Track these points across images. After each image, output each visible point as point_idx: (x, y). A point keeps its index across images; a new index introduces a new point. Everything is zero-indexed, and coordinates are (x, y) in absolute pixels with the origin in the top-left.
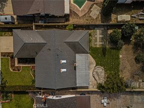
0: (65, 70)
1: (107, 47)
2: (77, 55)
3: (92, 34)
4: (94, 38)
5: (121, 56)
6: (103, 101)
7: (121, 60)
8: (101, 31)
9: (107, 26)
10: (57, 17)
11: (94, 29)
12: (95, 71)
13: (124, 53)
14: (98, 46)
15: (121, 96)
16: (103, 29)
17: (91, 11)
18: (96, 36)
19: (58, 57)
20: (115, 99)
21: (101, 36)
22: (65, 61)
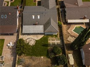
0: (34, 18)
1: (49, 48)
2: (43, 26)
3: (57, 38)
4: (54, 39)
5: (42, 57)
6: (11, 43)
7: (39, 57)
8: (59, 43)
9: (64, 48)
10: (65, 18)
11: (60, 39)
12: (32, 39)
13: (45, 60)
14: (49, 41)
15: (13, 57)
16: (61, 45)
17: (72, 37)
18: (56, 40)
19: (41, 14)
20: (11, 53)
21: (56, 43)
22: (39, 18)
